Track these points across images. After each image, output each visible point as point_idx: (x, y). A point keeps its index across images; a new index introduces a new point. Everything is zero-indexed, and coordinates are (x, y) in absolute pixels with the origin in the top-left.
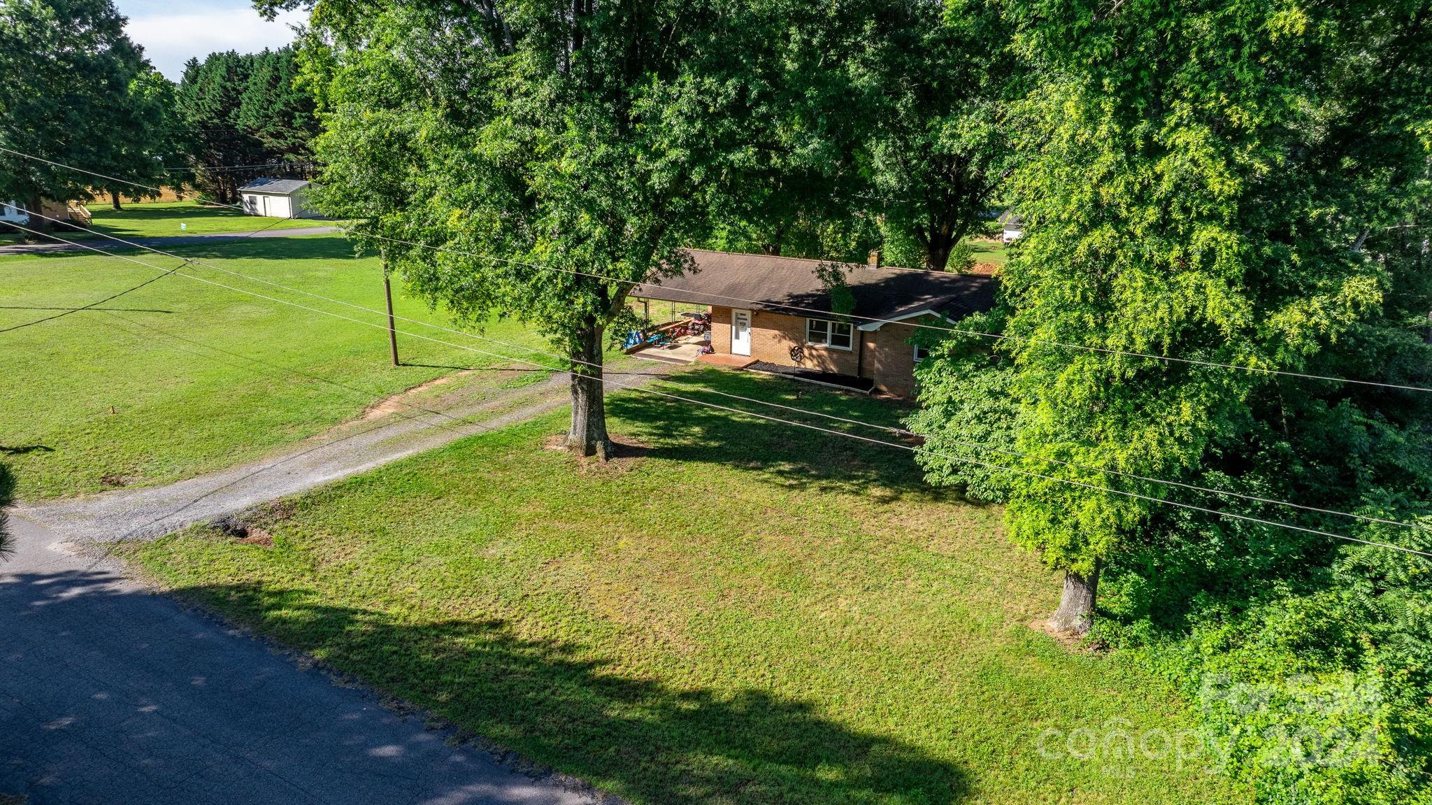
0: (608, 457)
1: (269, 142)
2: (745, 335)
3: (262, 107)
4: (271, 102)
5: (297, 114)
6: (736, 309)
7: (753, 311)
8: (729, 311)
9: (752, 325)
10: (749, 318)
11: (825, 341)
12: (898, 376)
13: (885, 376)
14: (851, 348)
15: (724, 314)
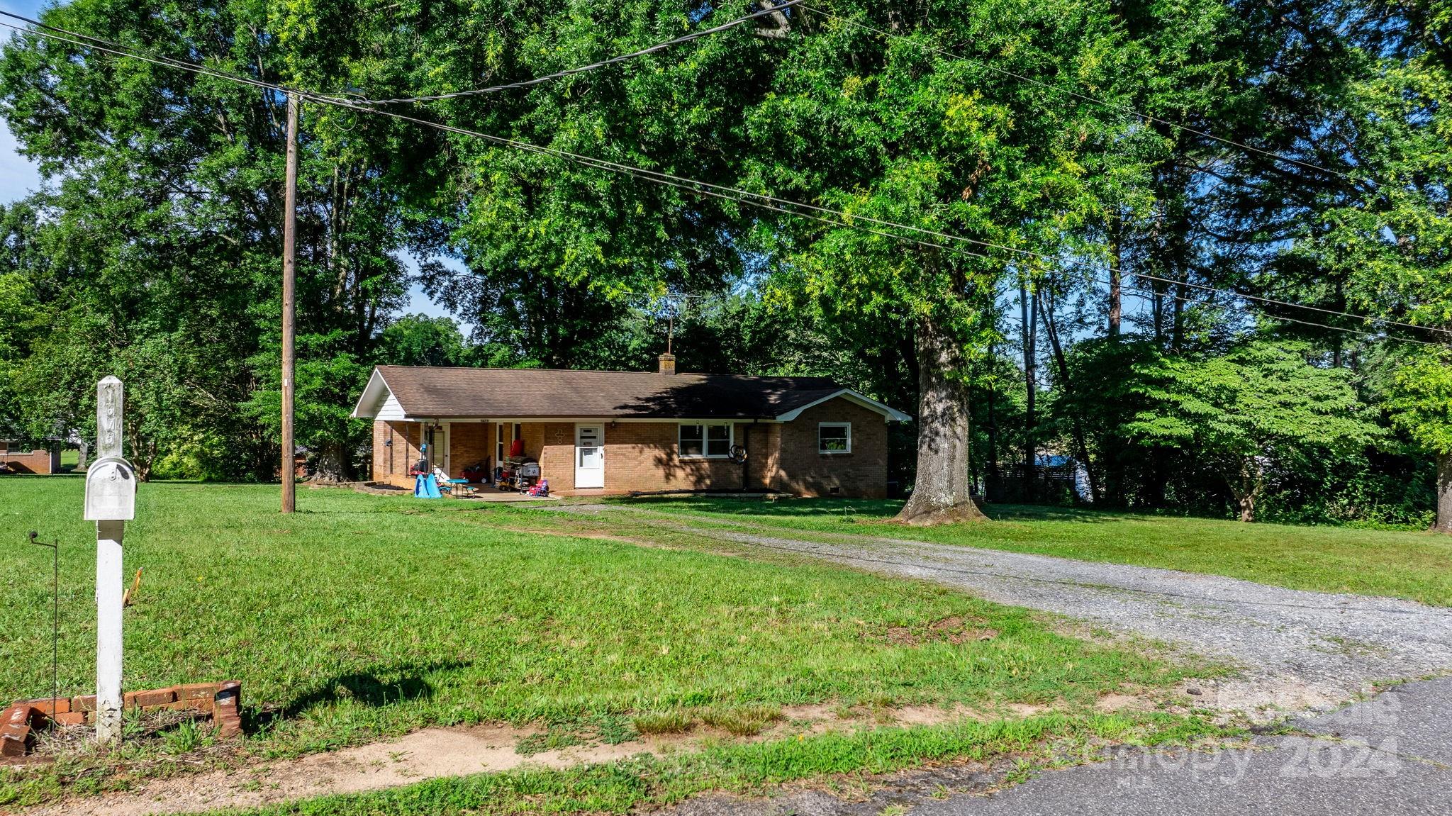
2: (594, 459)
6: (581, 424)
7: (606, 424)
8: (571, 426)
9: (606, 443)
10: (601, 434)
11: (700, 452)
12: (804, 475)
13: (792, 476)
14: (731, 455)
15: (562, 433)
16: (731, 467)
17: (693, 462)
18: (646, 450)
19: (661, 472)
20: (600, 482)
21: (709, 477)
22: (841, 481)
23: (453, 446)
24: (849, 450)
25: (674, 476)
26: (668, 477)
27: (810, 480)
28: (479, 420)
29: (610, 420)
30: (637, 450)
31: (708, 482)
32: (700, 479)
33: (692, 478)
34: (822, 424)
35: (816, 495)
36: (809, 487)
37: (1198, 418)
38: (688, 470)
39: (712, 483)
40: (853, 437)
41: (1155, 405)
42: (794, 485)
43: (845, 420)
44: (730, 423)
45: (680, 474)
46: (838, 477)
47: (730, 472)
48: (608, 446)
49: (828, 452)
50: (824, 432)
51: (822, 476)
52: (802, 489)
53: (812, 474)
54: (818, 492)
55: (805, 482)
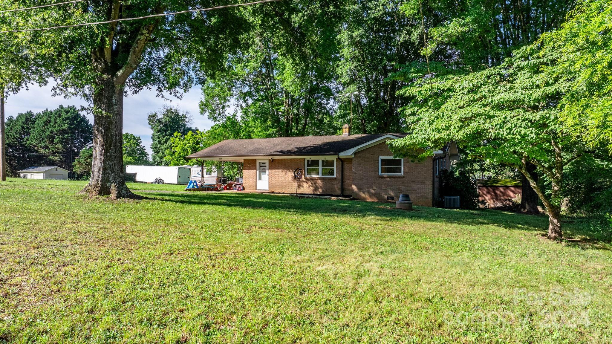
0: (119, 196)
1: (42, 151)
2: (265, 177)
3: (39, 134)
4: (44, 131)
5: (56, 137)
6: (259, 159)
7: (270, 160)
8: (254, 161)
9: (270, 169)
10: (267, 164)
11: (318, 174)
12: (368, 188)
13: (360, 189)
14: (335, 176)
15: (250, 164)
16: (334, 182)
17: (312, 179)
18: (288, 173)
19: (295, 184)
20: (267, 187)
21: (321, 188)
22: (395, 193)
24: (402, 174)
25: (303, 187)
26: (299, 186)
27: (373, 191)
29: (271, 157)
30: (284, 173)
31: (320, 190)
32: (316, 189)
33: (312, 188)
34: (381, 158)
35: (376, 200)
36: (372, 195)
38: (310, 184)
39: (323, 191)
40: (404, 165)
42: (362, 195)
44: (334, 158)
45: (305, 185)
46: (392, 190)
47: (333, 185)
48: (271, 171)
49: (386, 175)
50: (384, 162)
51: (381, 189)
52: (367, 196)
53: (374, 188)
54: (378, 198)
55: (369, 192)
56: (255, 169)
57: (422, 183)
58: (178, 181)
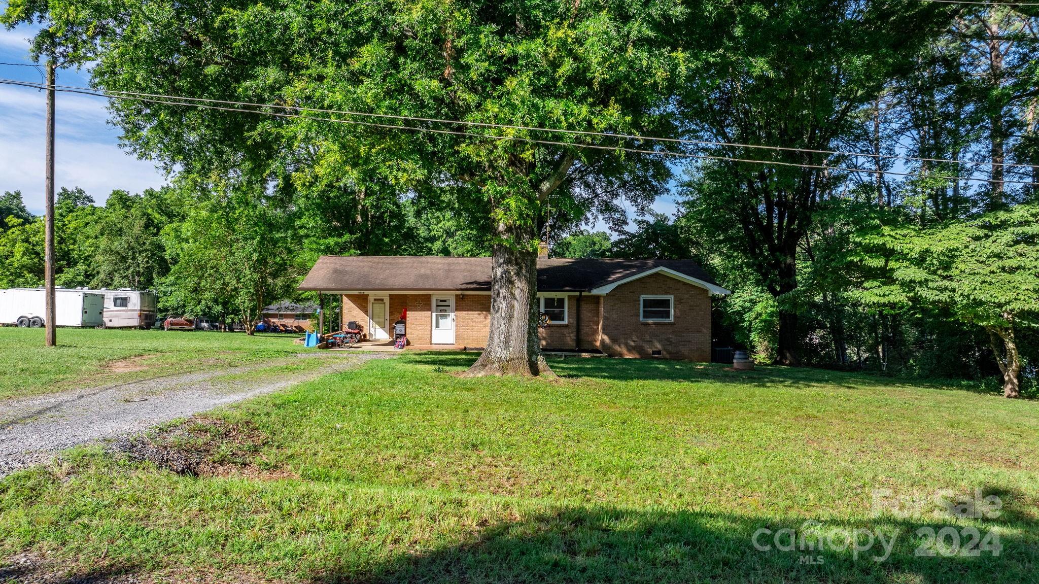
2: (447, 323)
6: (436, 296)
7: (457, 296)
8: (428, 298)
9: (457, 310)
10: (452, 303)
12: (626, 339)
13: (614, 340)
14: (566, 322)
15: (423, 302)
16: (565, 331)
20: (451, 340)
21: (544, 339)
22: (663, 345)
23: (391, 313)
24: (672, 319)
27: (632, 344)
28: (356, 292)
29: (459, 293)
30: (482, 316)
31: (544, 343)
34: (643, 297)
35: (637, 356)
36: (630, 349)
37: (908, 285)
39: (547, 344)
40: (675, 308)
41: (870, 274)
42: (617, 348)
43: (667, 293)
44: (564, 295)
46: (660, 341)
47: (564, 335)
48: (458, 313)
49: (650, 321)
50: (647, 303)
51: (644, 341)
52: (624, 350)
53: (634, 338)
54: (639, 353)
55: (627, 345)
56: (429, 309)
57: (698, 332)
58: (83, 321)
